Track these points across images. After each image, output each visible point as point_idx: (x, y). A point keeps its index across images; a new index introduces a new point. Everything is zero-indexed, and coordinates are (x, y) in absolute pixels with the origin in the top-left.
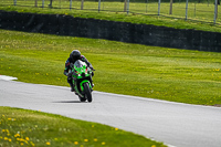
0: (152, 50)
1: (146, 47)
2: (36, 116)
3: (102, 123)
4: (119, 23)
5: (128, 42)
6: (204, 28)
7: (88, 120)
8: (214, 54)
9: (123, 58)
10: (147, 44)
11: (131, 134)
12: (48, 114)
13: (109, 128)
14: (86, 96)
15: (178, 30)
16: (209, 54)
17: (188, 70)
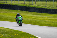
0: (31, 13)
1: (29, 12)
2: (3, 29)
3: (19, 30)
4: (23, 6)
5: (25, 11)
6: (43, 7)
7: (16, 30)
8: (46, 14)
9: (24, 15)
10: (30, 11)
11: (26, 33)
12: (6, 28)
13: (21, 31)
14: (21, 25)
15: (37, 8)
16: (45, 14)
17: (40, 18)
